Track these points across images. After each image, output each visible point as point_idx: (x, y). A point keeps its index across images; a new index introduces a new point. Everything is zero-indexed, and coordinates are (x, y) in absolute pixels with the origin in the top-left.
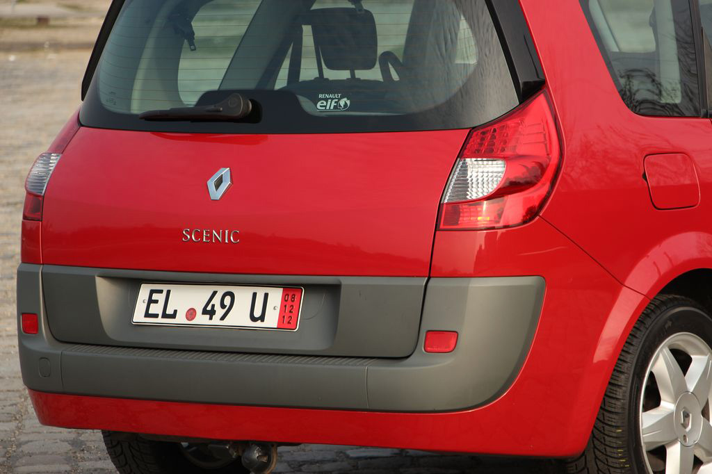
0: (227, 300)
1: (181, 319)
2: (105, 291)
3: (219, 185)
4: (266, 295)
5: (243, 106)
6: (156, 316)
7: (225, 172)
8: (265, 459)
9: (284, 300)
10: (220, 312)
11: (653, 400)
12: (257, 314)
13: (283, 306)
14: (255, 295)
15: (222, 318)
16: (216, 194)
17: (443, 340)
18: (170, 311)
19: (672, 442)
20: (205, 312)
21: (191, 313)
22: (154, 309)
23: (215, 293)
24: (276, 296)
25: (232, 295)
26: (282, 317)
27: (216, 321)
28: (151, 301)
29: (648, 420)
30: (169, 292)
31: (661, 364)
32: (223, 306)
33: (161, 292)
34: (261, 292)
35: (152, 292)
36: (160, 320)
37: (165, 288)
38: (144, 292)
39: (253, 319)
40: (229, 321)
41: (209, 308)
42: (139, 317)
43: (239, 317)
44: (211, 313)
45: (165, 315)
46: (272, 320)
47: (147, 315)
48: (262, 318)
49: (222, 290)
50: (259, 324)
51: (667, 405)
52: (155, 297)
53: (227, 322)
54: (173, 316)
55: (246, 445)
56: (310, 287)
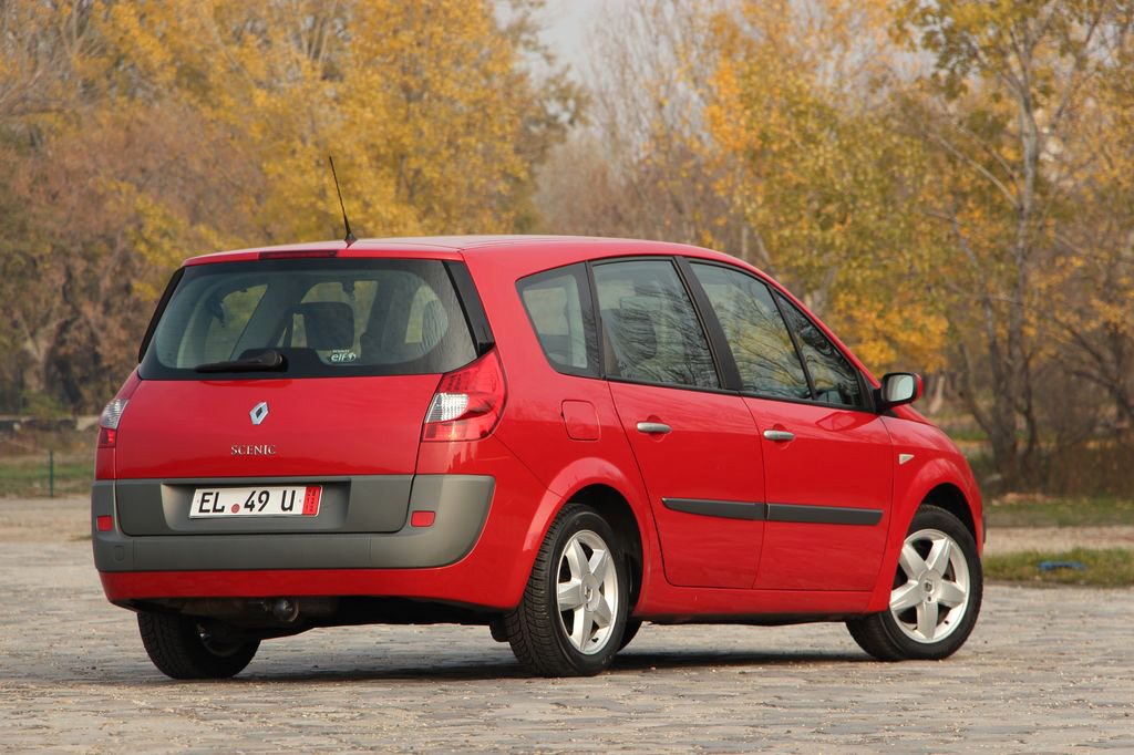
0: (264, 497)
1: (228, 512)
2: (168, 496)
3: (259, 415)
4: (294, 492)
5: (276, 359)
6: (208, 511)
7: (263, 405)
8: (291, 610)
9: (307, 495)
10: (258, 505)
11: (566, 577)
12: (287, 505)
13: (307, 499)
14: (285, 492)
15: (260, 510)
16: (257, 420)
17: (425, 518)
18: (219, 507)
19: (579, 607)
20: (246, 506)
21: (236, 508)
22: (206, 506)
23: (254, 493)
24: (301, 493)
25: (267, 493)
26: (305, 507)
27: (255, 512)
28: (203, 501)
29: (562, 588)
30: (217, 494)
31: (572, 551)
32: (260, 501)
33: (212, 494)
34: (289, 490)
35: (204, 494)
36: (211, 514)
37: (215, 491)
38: (198, 495)
39: (284, 509)
40: (265, 512)
41: (250, 503)
42: (194, 512)
43: (273, 507)
44: (252, 507)
45: (215, 510)
46: (298, 509)
47: (201, 511)
48: (291, 508)
49: (259, 490)
50: (288, 512)
51: (576, 580)
52: (207, 498)
53: (264, 512)
54: (222, 510)
55: (275, 600)
56: (328, 485)
